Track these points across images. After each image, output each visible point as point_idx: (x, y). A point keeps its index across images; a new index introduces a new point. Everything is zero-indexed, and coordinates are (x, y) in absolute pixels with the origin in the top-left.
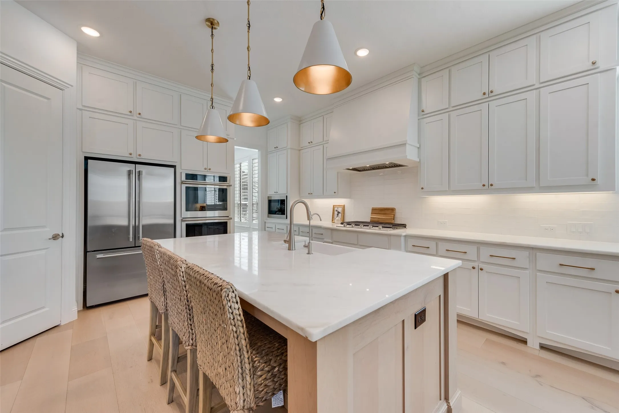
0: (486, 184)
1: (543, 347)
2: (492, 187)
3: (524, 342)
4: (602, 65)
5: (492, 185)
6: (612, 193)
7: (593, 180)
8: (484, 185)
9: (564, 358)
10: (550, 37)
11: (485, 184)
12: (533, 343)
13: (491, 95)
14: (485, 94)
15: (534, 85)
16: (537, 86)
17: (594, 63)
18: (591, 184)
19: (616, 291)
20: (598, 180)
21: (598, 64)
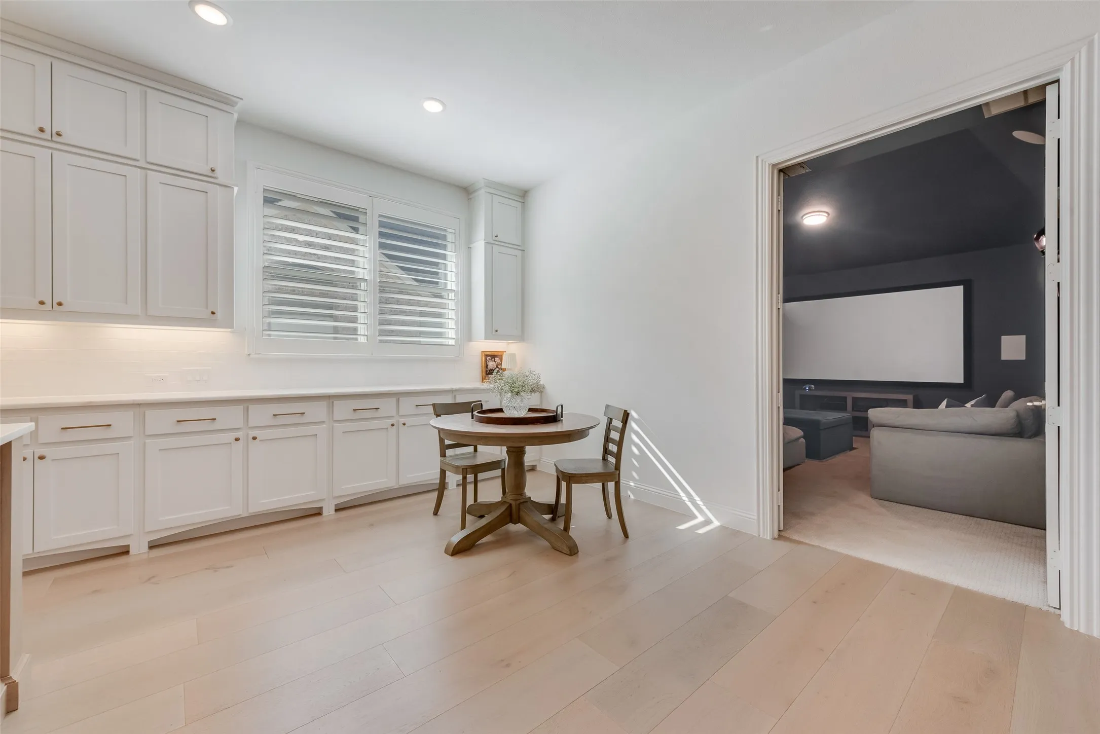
0: (48, 301)
1: (153, 546)
2: (61, 308)
3: (124, 551)
4: (221, 178)
5: (60, 304)
6: (231, 332)
7: (213, 313)
8: (42, 303)
9: (180, 545)
10: (160, 103)
11: (45, 301)
12: (139, 548)
13: (56, 138)
14: (42, 130)
15: (138, 160)
16: (142, 163)
17: (213, 171)
18: (211, 318)
19: (237, 440)
20: (219, 314)
21: (218, 173)
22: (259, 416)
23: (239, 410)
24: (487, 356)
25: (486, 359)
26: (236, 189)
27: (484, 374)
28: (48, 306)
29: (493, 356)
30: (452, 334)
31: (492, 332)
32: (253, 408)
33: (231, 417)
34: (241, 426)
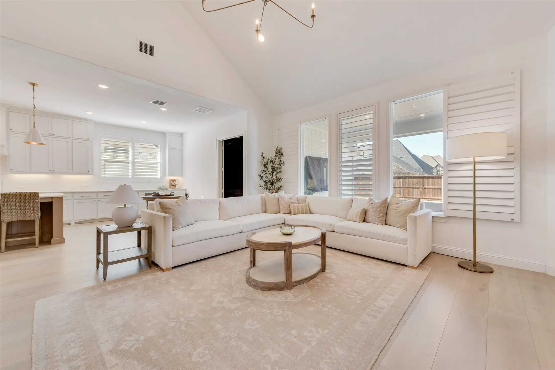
0: (51, 170)
1: (76, 224)
2: (54, 172)
3: (69, 224)
6: (93, 176)
7: (89, 172)
8: (50, 171)
12: (73, 223)
13: (53, 135)
14: (50, 134)
15: (70, 137)
16: (72, 138)
17: (88, 138)
18: (88, 173)
19: (95, 201)
20: (90, 172)
21: (89, 139)
22: (100, 196)
23: (95, 194)
24: (171, 181)
25: (171, 182)
26: (94, 142)
27: (170, 186)
28: (51, 171)
29: (173, 181)
30: (159, 175)
31: (171, 174)
32: (99, 194)
33: (94, 196)
34: (96, 198)
